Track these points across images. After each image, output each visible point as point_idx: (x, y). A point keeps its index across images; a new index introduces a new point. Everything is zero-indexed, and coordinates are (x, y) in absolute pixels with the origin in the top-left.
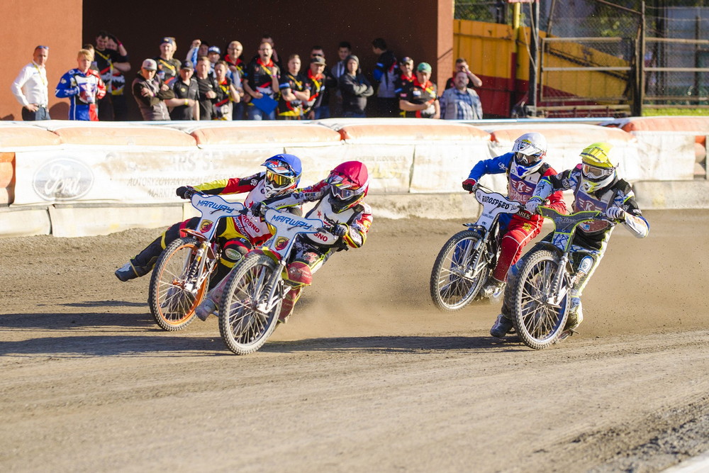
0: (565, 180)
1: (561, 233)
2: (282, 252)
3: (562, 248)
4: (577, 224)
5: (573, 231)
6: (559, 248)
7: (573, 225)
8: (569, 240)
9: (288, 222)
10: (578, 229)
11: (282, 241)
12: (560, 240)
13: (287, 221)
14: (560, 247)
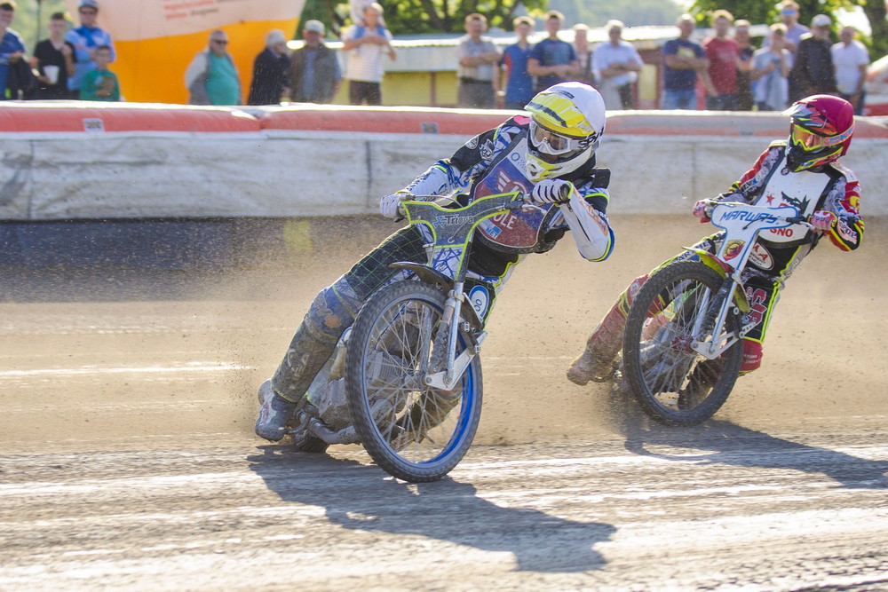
0: (485, 146)
1: (447, 247)
2: (733, 262)
3: (449, 275)
4: (477, 223)
5: (469, 238)
6: (444, 276)
7: (469, 226)
8: (462, 257)
9: (744, 218)
10: (478, 234)
11: (735, 246)
12: (446, 261)
13: (742, 216)
14: (447, 273)
